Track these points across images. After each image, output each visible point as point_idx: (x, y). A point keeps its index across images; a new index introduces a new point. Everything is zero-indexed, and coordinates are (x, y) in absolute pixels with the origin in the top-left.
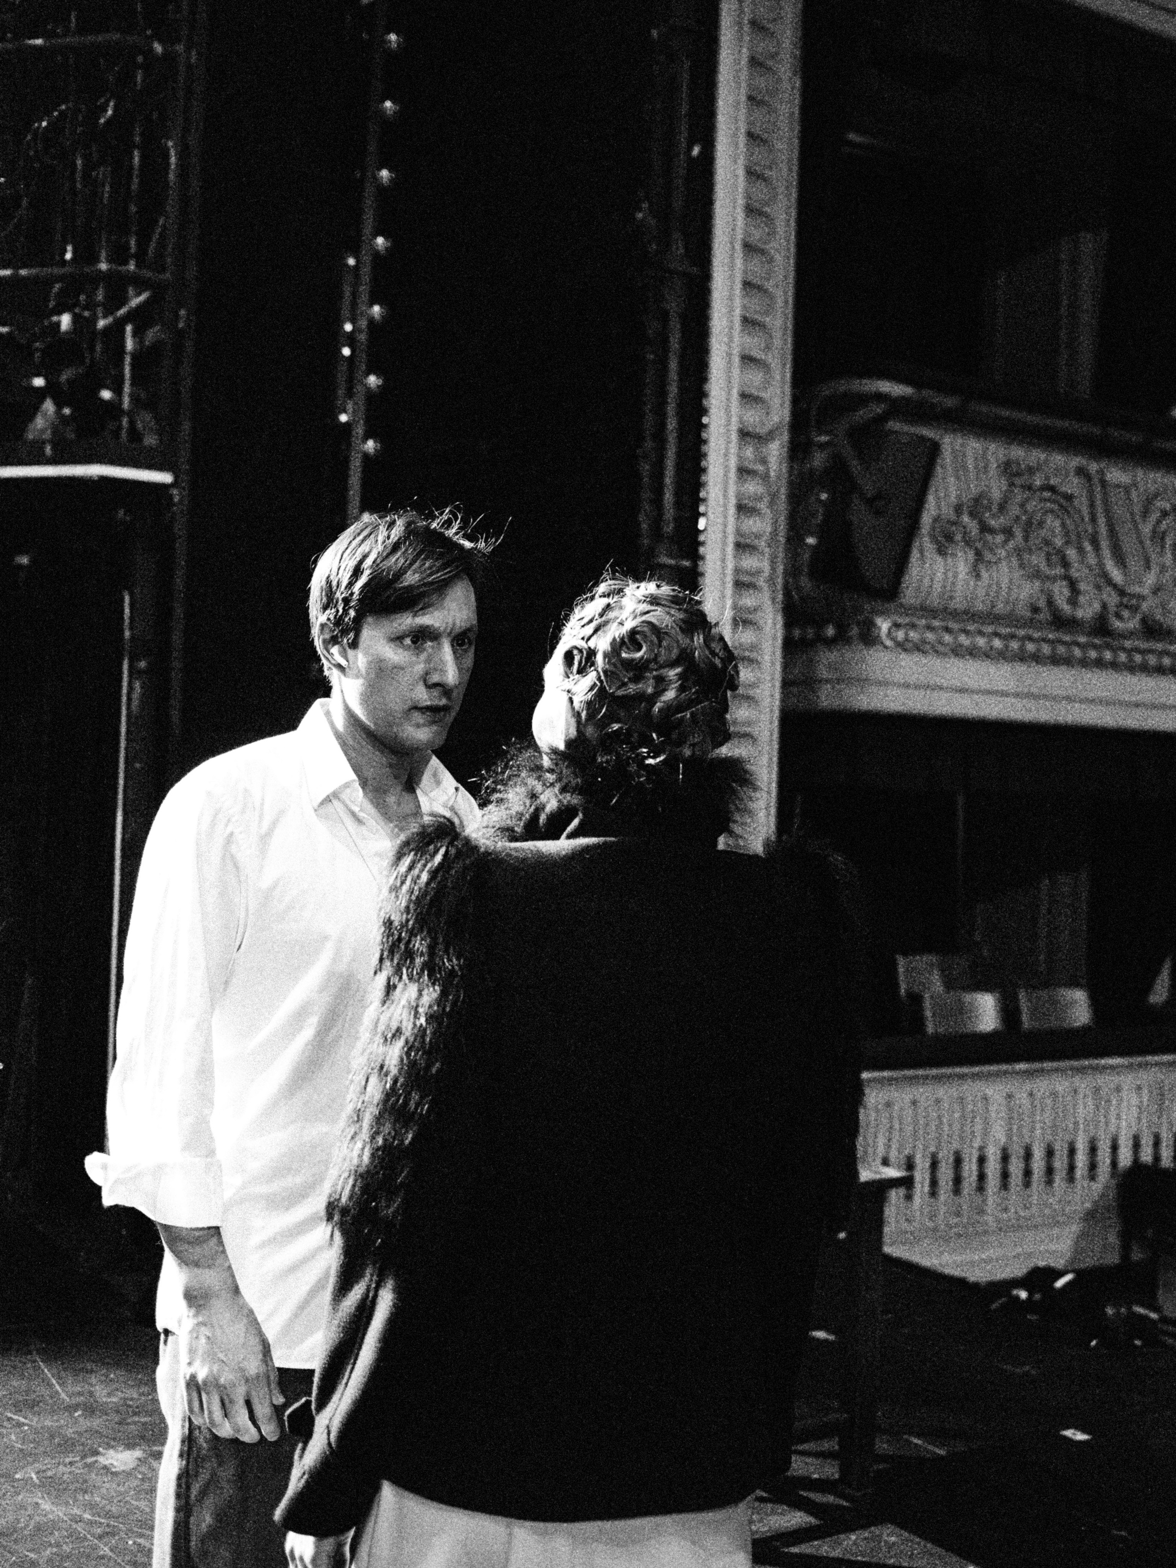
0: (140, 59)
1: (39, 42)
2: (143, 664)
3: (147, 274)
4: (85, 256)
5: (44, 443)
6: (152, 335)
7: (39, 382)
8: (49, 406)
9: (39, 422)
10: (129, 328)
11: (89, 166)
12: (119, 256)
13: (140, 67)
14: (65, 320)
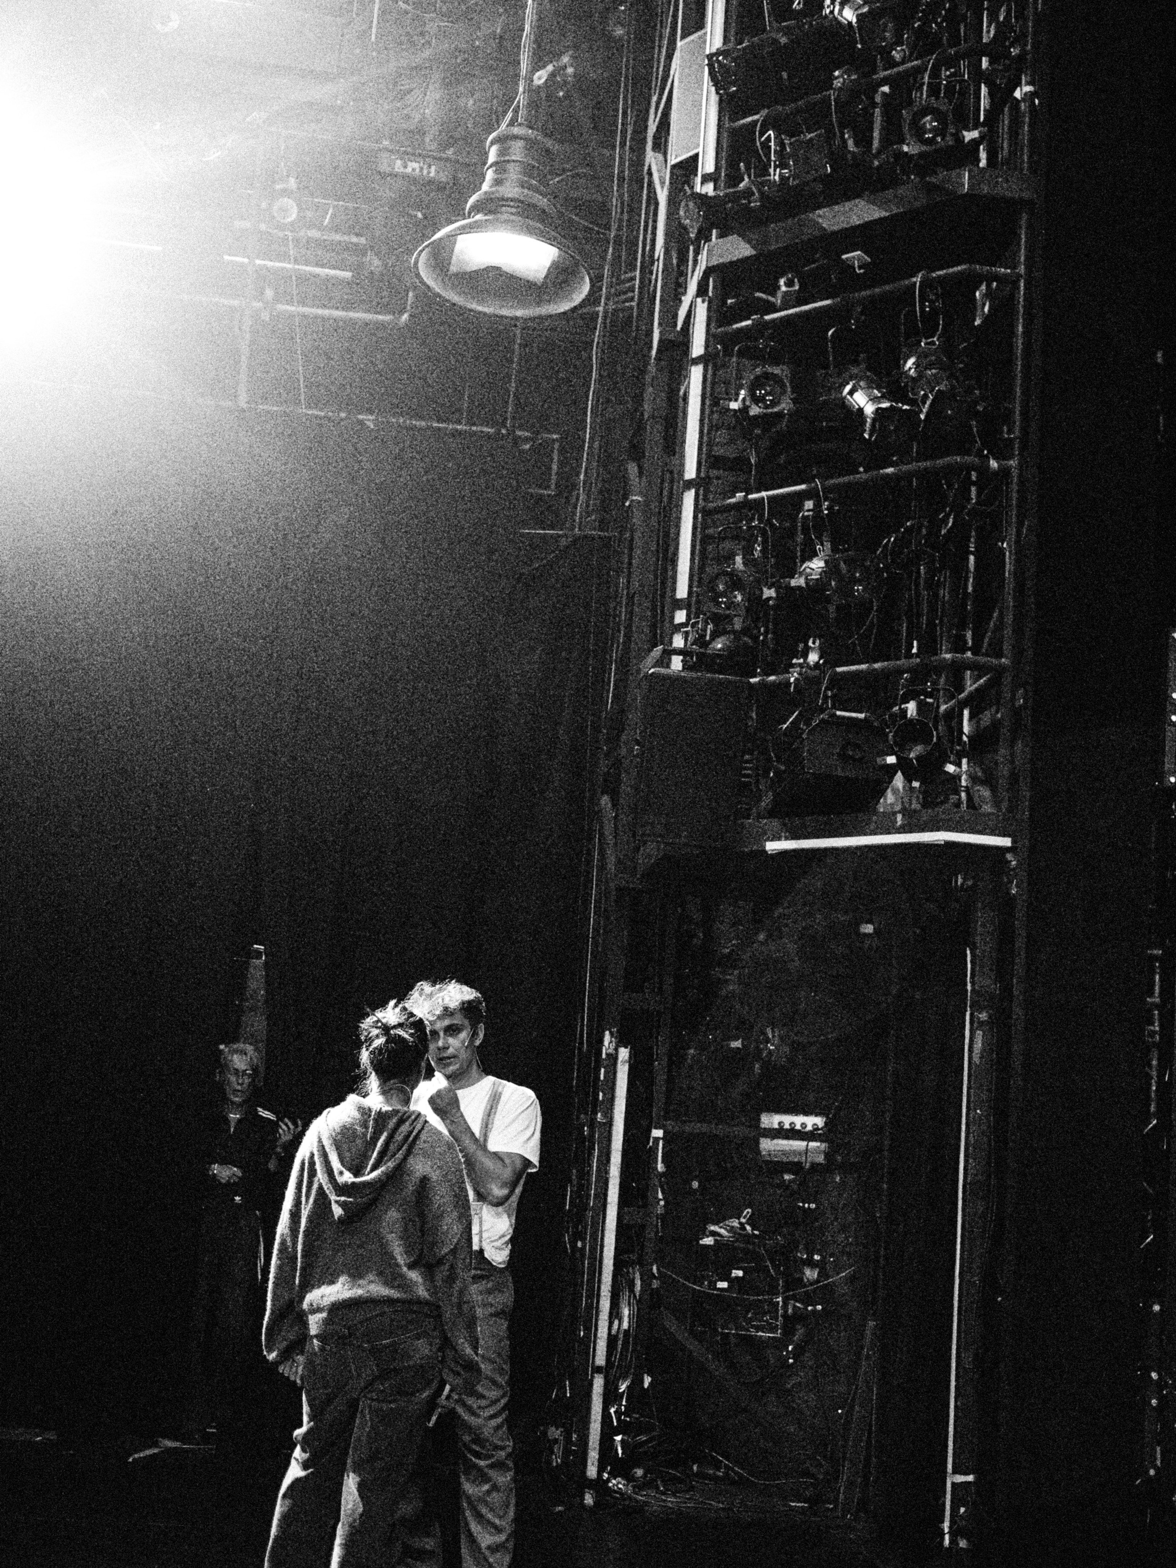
0: (974, 476)
1: (890, 470)
2: (984, 1016)
3: (982, 659)
4: (930, 647)
5: (894, 814)
6: (986, 718)
7: (891, 760)
8: (899, 780)
9: (890, 798)
10: (966, 713)
11: (931, 572)
12: (959, 646)
13: (974, 483)
14: (911, 708)
